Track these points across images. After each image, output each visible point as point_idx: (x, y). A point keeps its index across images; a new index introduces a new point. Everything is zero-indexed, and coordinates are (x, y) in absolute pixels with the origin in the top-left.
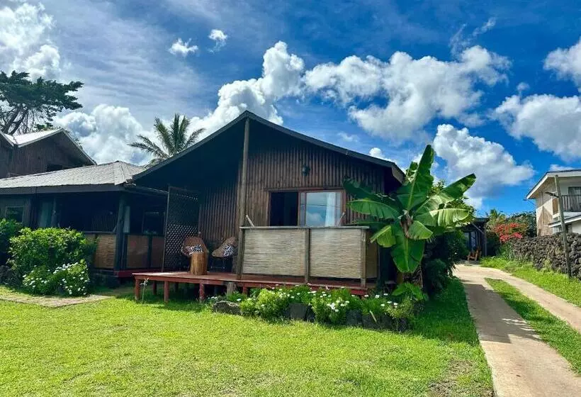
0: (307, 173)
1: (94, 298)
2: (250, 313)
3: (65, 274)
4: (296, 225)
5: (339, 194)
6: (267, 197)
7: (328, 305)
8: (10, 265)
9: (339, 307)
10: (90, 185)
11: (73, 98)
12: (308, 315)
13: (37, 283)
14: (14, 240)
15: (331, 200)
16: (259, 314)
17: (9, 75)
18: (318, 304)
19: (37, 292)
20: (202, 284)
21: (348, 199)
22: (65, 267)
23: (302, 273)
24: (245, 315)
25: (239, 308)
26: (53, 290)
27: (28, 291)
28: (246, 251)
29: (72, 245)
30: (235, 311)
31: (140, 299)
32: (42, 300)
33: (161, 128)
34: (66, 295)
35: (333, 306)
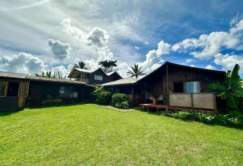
0: (186, 77)
1: (131, 110)
2: (177, 118)
3: (124, 104)
4: (183, 92)
5: (199, 82)
6: (173, 84)
7: (206, 118)
8: (112, 102)
9: (210, 118)
10: (121, 84)
11: (116, 64)
12: (197, 120)
13: (119, 106)
14: (112, 96)
15: (195, 84)
16: (180, 118)
17: (104, 61)
18: (202, 117)
19: (119, 108)
20: (158, 108)
21: (202, 84)
22: (124, 102)
23: (190, 106)
24: (175, 118)
25: (173, 116)
26: (122, 107)
27: (117, 107)
28: (170, 99)
29: (124, 97)
30: (172, 117)
31: (142, 111)
32: (120, 110)
33: (133, 68)
34: (125, 109)
35: (208, 118)
